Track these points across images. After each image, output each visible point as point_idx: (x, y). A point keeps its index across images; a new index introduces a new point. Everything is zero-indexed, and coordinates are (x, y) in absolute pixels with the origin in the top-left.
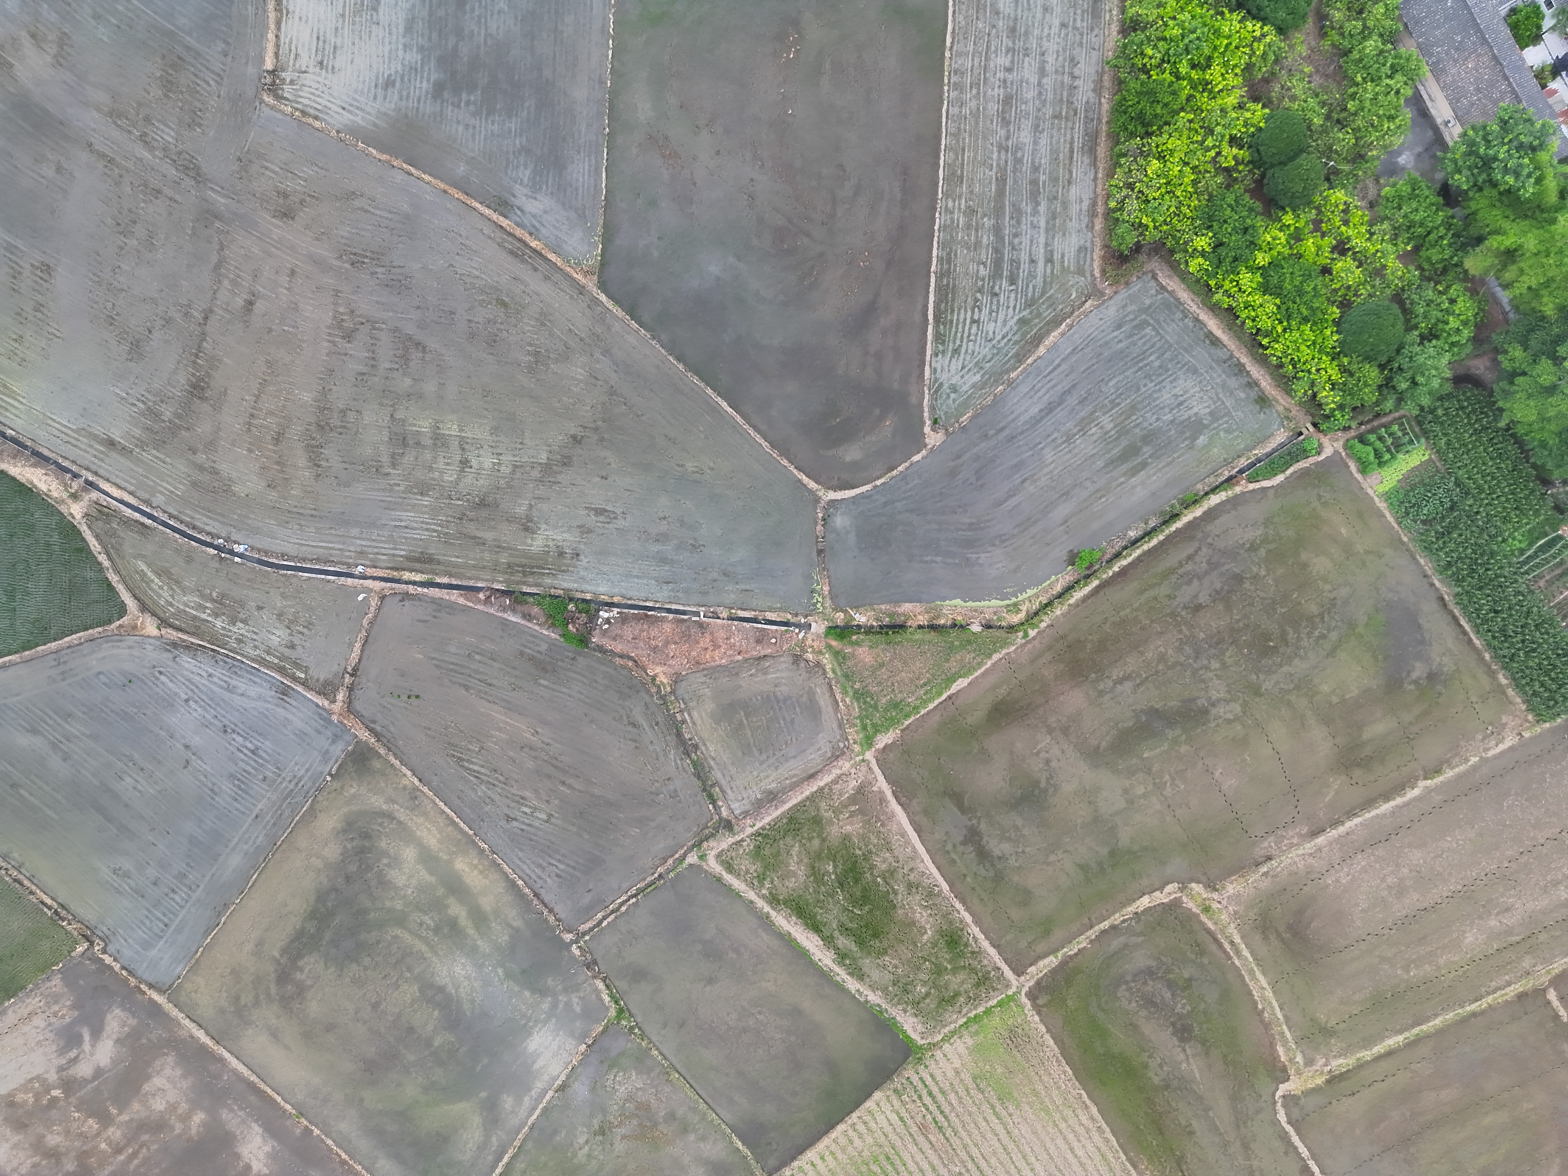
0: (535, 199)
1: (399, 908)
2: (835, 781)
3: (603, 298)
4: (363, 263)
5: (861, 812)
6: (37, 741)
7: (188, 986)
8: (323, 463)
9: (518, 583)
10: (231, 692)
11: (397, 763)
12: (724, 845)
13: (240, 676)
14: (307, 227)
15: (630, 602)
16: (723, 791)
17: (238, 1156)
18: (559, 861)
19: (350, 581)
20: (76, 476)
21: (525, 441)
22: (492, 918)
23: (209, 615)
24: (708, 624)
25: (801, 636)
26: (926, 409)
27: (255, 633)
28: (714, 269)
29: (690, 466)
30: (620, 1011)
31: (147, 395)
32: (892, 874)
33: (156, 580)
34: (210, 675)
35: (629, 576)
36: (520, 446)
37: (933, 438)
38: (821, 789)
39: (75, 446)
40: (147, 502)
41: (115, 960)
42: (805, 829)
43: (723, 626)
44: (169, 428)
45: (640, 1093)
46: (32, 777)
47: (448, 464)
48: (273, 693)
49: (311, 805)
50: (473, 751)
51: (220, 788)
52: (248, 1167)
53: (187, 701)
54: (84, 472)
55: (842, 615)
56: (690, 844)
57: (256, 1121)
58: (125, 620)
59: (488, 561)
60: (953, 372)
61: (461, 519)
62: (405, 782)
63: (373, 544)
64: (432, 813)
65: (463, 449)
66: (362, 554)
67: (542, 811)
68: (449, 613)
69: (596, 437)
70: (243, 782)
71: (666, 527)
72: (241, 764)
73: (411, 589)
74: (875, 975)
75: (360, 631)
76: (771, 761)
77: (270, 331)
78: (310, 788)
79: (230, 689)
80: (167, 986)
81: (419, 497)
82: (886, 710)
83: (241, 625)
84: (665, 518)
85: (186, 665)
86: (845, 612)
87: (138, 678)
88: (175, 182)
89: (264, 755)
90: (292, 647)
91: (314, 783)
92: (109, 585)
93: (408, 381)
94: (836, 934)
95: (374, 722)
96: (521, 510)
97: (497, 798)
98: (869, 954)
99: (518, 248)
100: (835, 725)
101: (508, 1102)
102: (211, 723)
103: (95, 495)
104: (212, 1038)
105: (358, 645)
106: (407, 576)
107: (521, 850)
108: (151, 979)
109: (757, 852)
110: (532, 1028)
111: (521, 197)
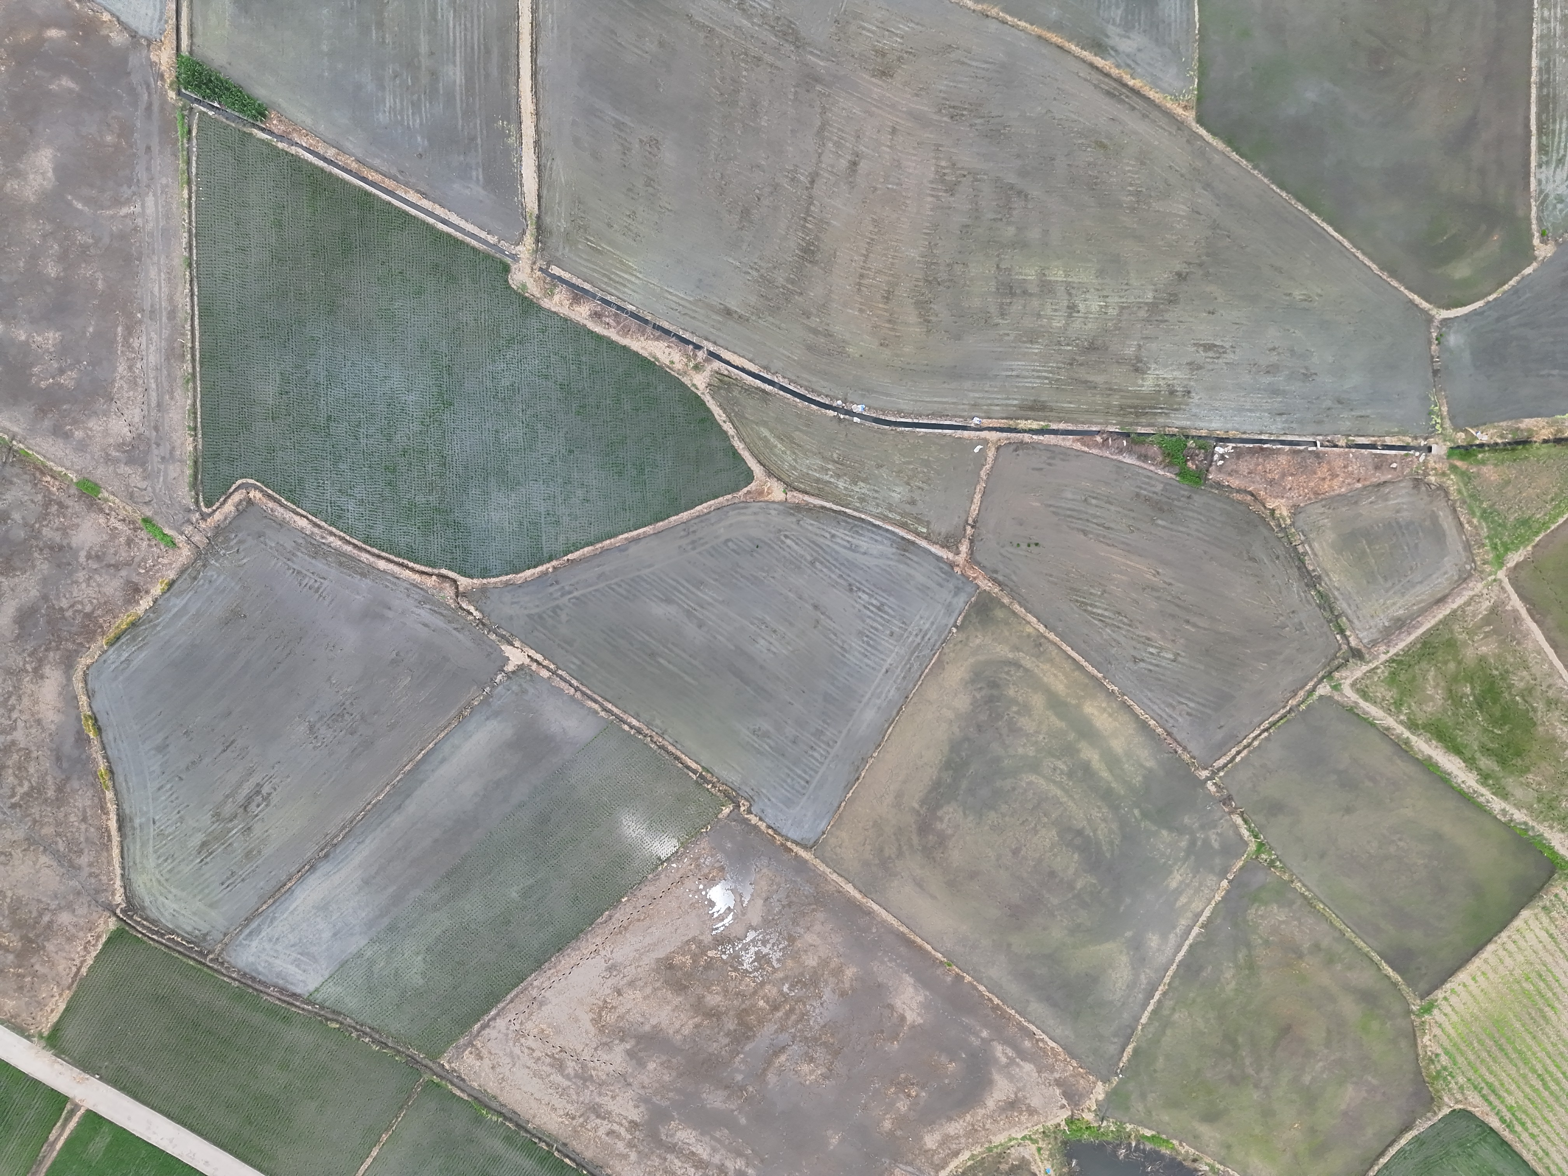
0: (1129, 38)
1: (1031, 754)
2: (1468, 603)
3: (1202, 131)
4: (963, 115)
5: (1495, 631)
6: (672, 610)
7: (833, 841)
8: (933, 318)
9: (1131, 424)
10: (853, 551)
11: (1020, 610)
12: (1358, 674)
13: (861, 535)
14: (906, 84)
15: (1244, 436)
16: (1349, 621)
17: (891, 1007)
18: (1189, 699)
19: (966, 434)
20: (698, 347)
21: (1131, 282)
22: (1124, 760)
23: (831, 476)
24: (1325, 453)
25: (1422, 459)
26: (1534, 221)
27: (876, 491)
28: (1311, 95)
29: (1298, 294)
30: (1261, 845)
31: (760, 262)
32: (1530, 692)
33: (779, 446)
34: (833, 536)
35: (1241, 410)
36: (1126, 287)
37: (1544, 251)
38: (1454, 612)
39: (694, 318)
40: (767, 368)
41: (761, 819)
42: (1440, 653)
43: (1339, 455)
44: (783, 294)
45: (1283, 926)
46: (670, 646)
47: (1056, 310)
48: (894, 550)
49: (939, 658)
50: (1095, 595)
51: (850, 645)
52: (903, 1018)
53: (812, 563)
54: (705, 343)
55: (1461, 435)
56: (1320, 675)
57: (907, 972)
58: (752, 486)
59: (1100, 405)
60: (1558, 182)
61: (1071, 364)
62: (1029, 629)
63: (986, 395)
64: (1057, 659)
65: (1070, 294)
66: (975, 405)
67: (1167, 650)
68: (1063, 460)
69: (1201, 272)
70: (871, 639)
71: (1276, 358)
72: (868, 620)
73: (1027, 437)
74: (1519, 793)
75: (978, 482)
76: (1397, 587)
77: (876, 189)
78: (936, 641)
79: (853, 549)
80: (812, 842)
81: (1029, 345)
82: (1515, 528)
83: (862, 484)
84: (1274, 349)
85: (810, 528)
86: (1466, 431)
87: (766, 543)
88: (775, 48)
89: (890, 611)
90: (913, 502)
91: (940, 636)
92: (735, 454)
93: (1011, 230)
94: (1478, 755)
95: (996, 572)
96: (1130, 351)
97: (1122, 640)
98: (1512, 773)
99: (1115, 89)
100: (1460, 548)
101: (1153, 940)
102: (837, 583)
103: (717, 365)
104: (860, 891)
105: (977, 497)
106: (1022, 424)
107: (1151, 691)
108: (795, 838)
109: (1392, 680)
110: (1171, 866)
111: (1115, 36)
